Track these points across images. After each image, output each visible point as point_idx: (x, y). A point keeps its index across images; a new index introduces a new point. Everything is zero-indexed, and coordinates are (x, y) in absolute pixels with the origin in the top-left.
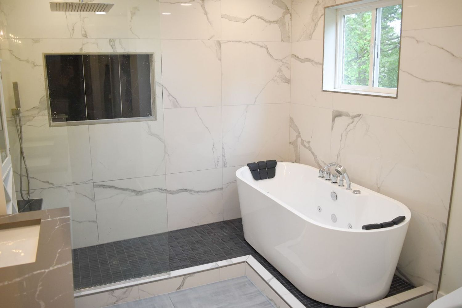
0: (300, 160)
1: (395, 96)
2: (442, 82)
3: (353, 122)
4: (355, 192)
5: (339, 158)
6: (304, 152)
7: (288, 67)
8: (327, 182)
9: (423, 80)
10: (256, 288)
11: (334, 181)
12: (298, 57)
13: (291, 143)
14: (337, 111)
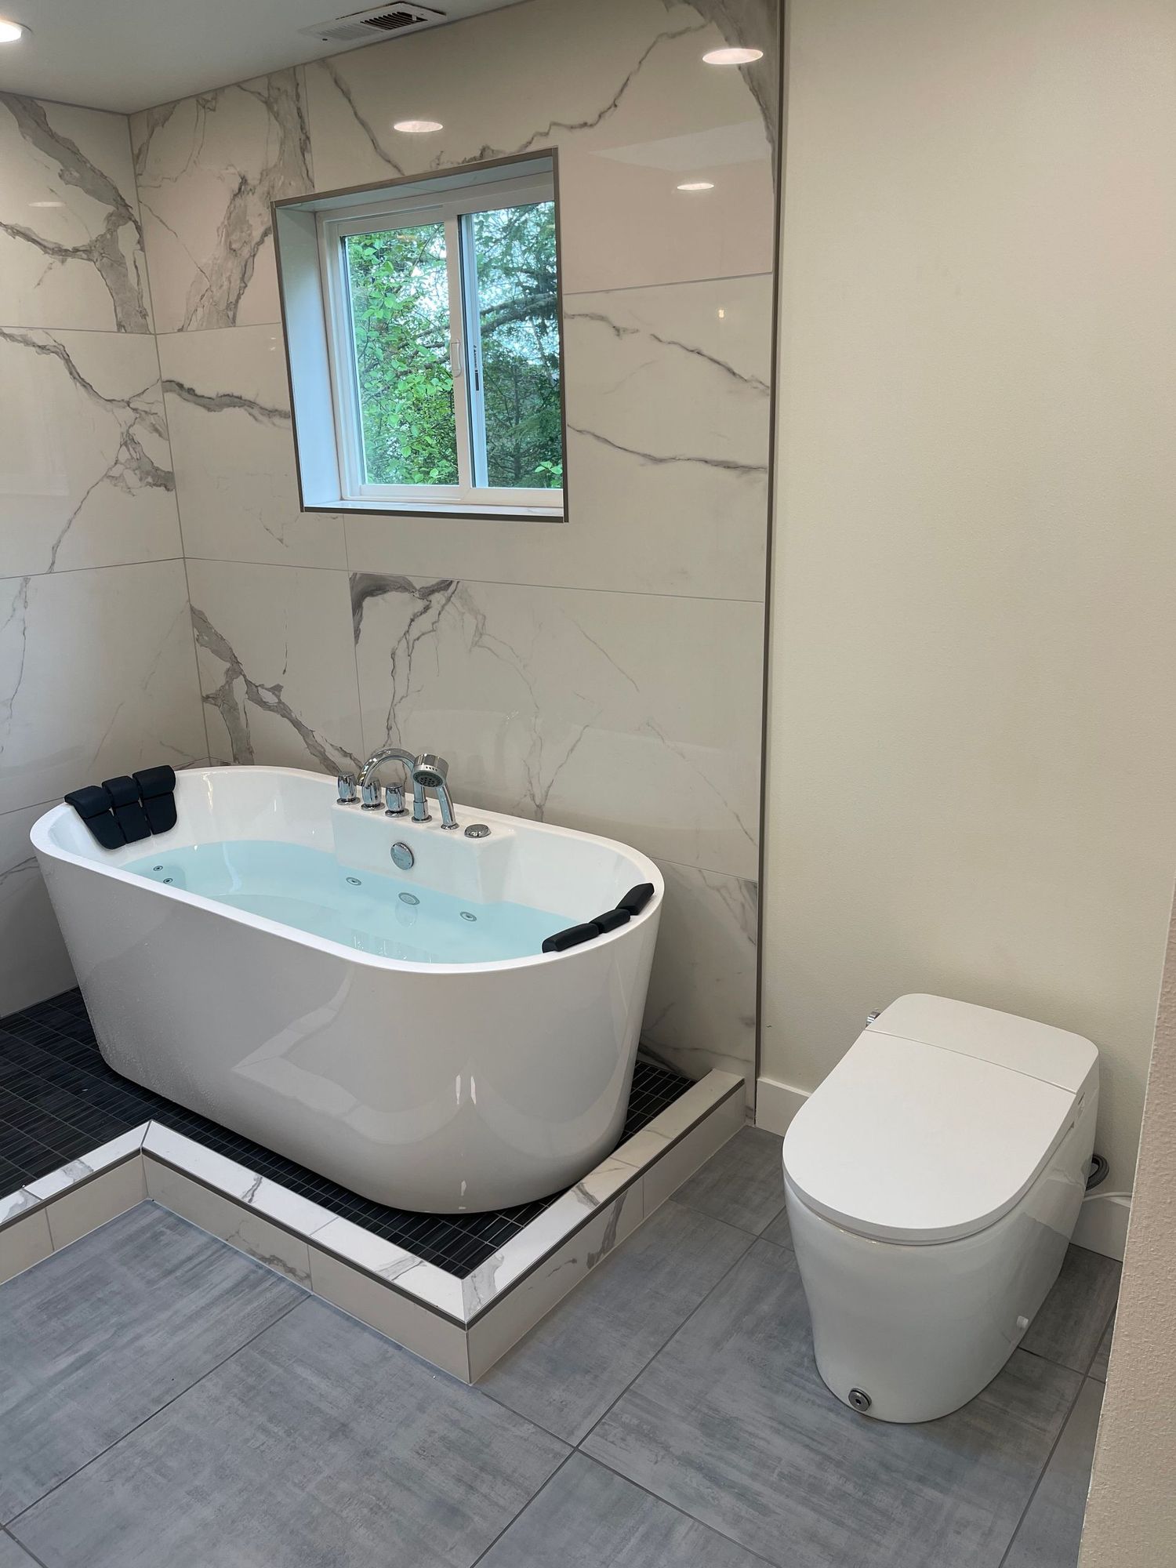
0: (251, 753)
1: (560, 513)
2: (706, 462)
3: (426, 609)
4: (475, 834)
5: (394, 728)
6: (264, 724)
7: (156, 430)
8: (370, 814)
9: (644, 456)
10: (202, 1232)
11: (396, 809)
12: (191, 391)
13: (208, 697)
14: (366, 576)
